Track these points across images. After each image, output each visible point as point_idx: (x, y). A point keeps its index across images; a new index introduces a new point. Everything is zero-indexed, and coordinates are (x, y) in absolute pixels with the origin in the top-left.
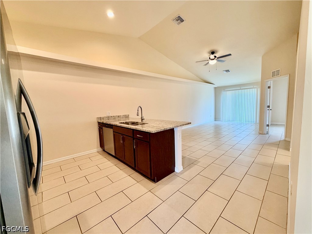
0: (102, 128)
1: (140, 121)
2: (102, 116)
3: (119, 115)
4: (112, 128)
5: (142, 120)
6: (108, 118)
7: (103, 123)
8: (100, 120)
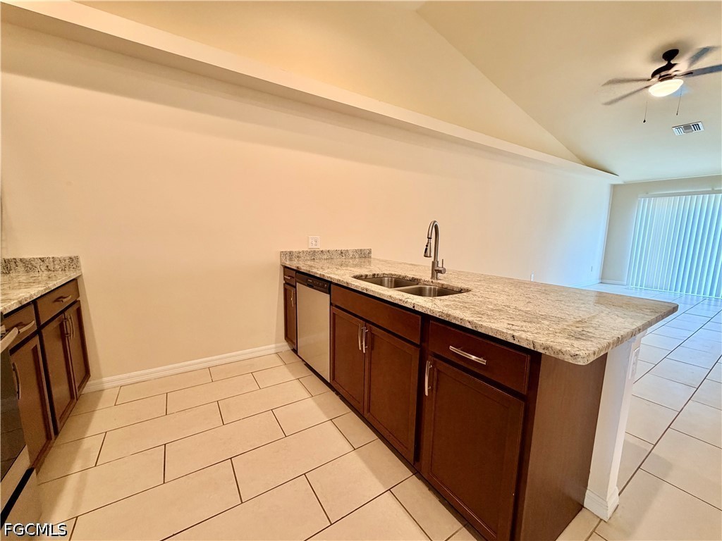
0: (295, 287)
1: (425, 275)
2: (295, 249)
3: (344, 248)
4: (330, 293)
5: (436, 271)
6: (313, 254)
7: (298, 271)
8: (291, 260)
